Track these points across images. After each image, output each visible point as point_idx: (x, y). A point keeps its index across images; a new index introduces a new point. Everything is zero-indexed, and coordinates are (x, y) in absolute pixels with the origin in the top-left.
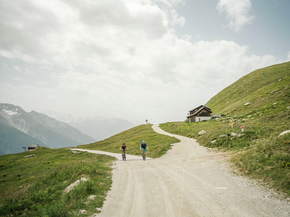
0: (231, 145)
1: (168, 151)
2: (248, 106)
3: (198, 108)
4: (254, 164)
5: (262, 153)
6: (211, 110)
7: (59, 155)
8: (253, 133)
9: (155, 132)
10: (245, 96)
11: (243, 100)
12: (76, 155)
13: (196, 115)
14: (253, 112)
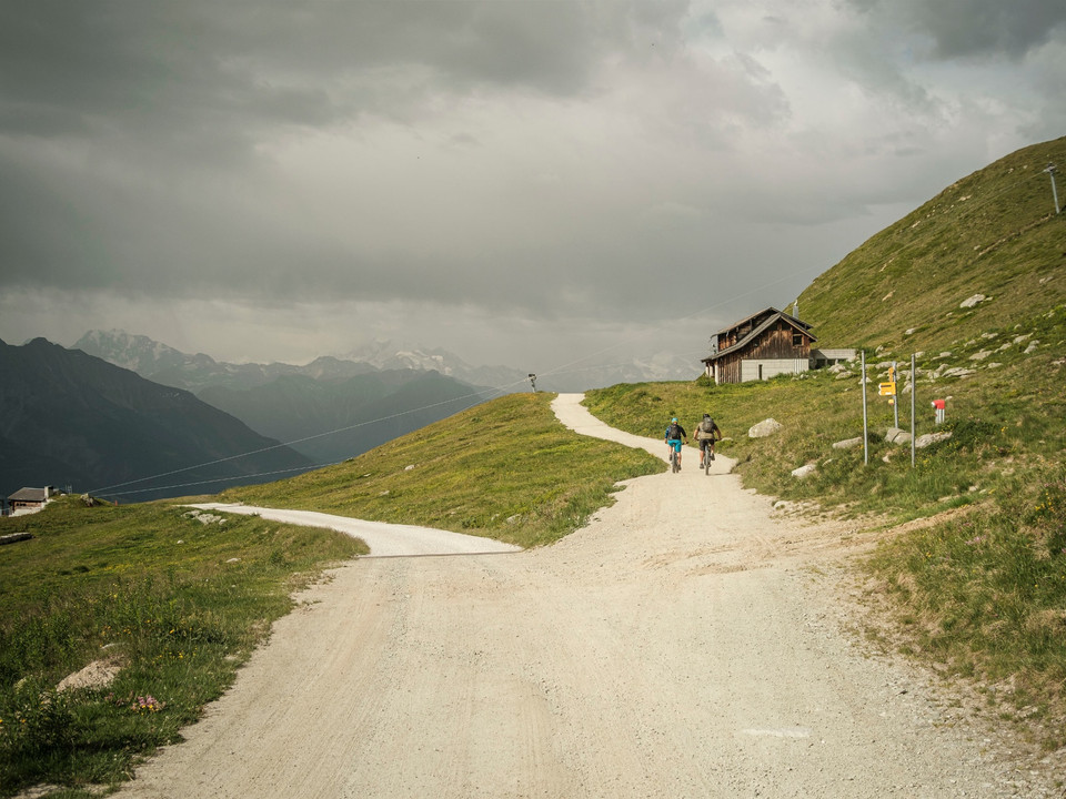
0: (885, 483)
1: (596, 515)
2: (976, 310)
3: (754, 322)
4: (973, 589)
5: (1022, 530)
6: (808, 328)
7: (134, 531)
8: (987, 429)
9: (564, 426)
10: (967, 268)
11: (956, 283)
12: (213, 529)
13: (744, 352)
14: (996, 338)
